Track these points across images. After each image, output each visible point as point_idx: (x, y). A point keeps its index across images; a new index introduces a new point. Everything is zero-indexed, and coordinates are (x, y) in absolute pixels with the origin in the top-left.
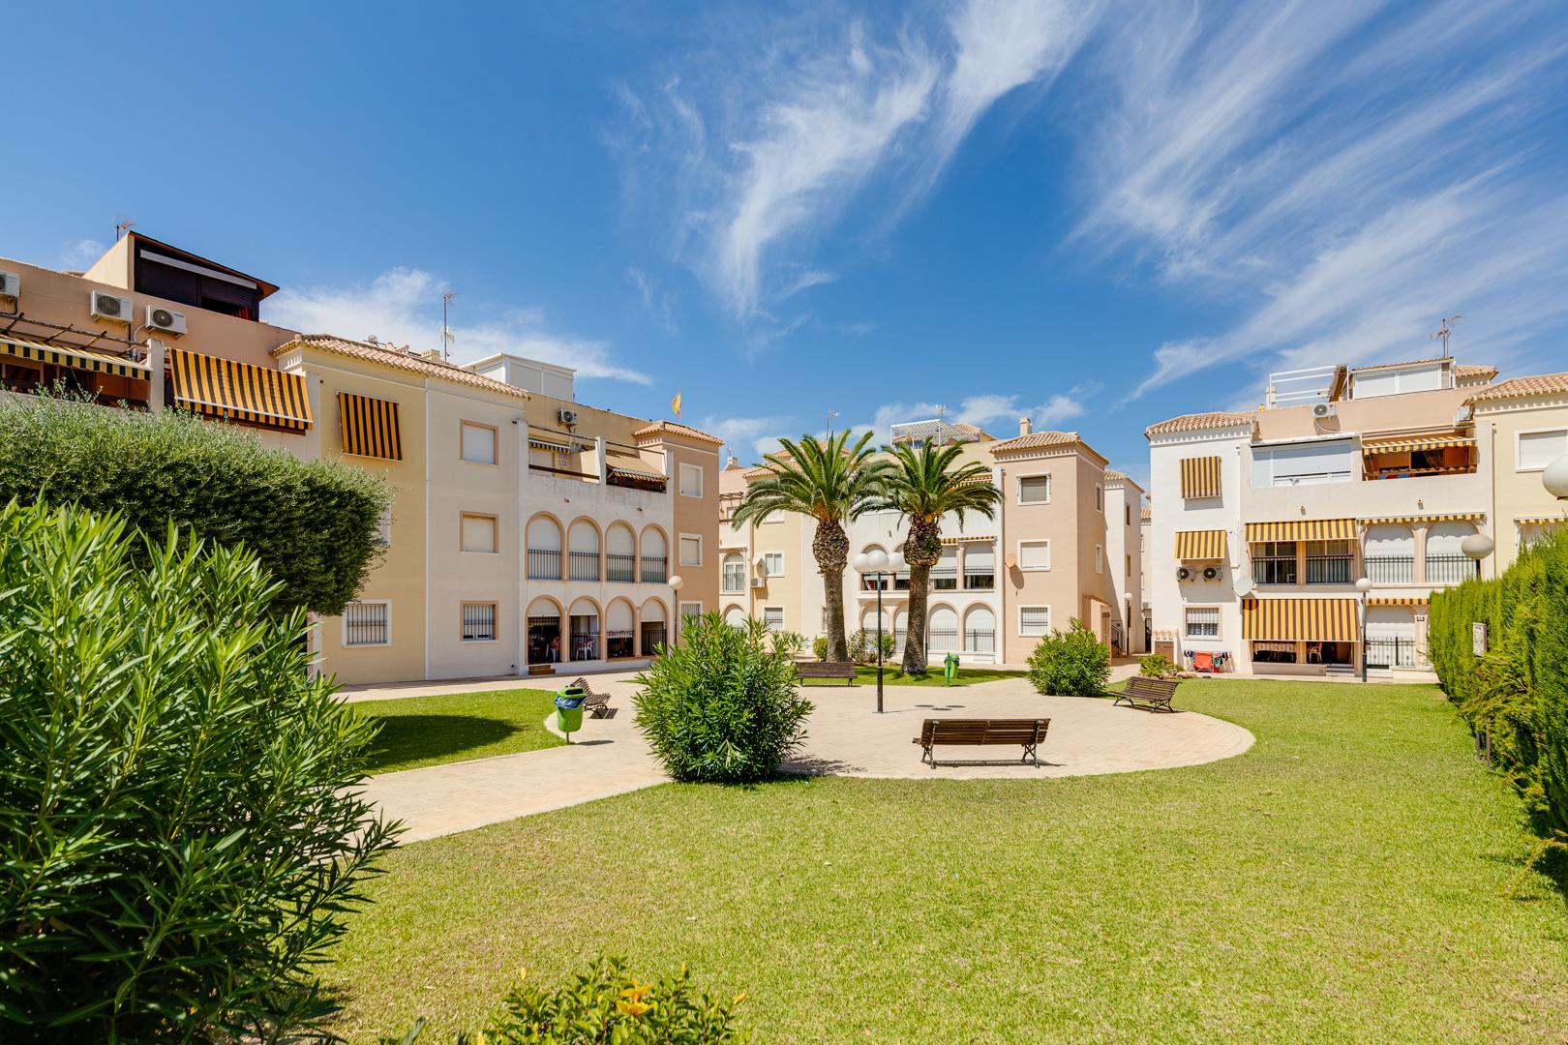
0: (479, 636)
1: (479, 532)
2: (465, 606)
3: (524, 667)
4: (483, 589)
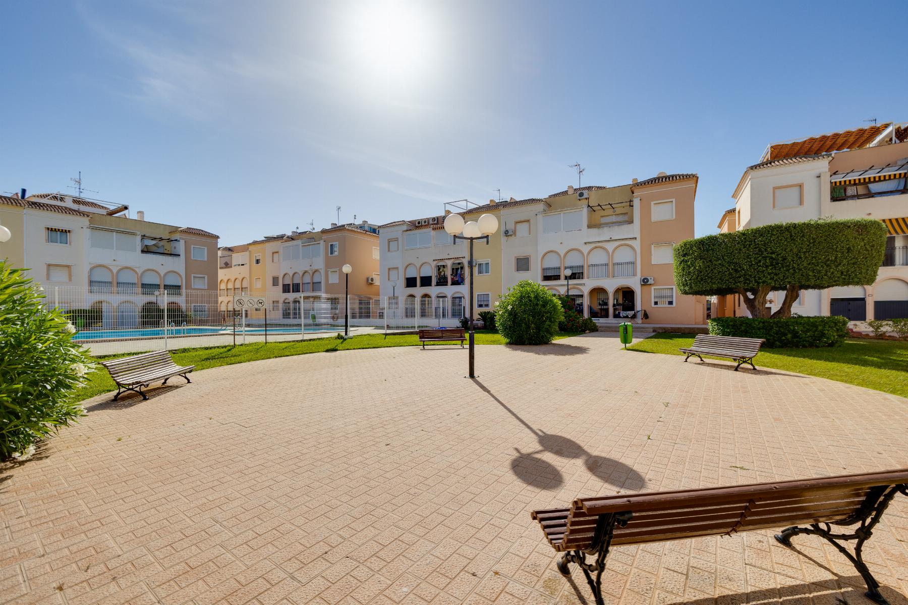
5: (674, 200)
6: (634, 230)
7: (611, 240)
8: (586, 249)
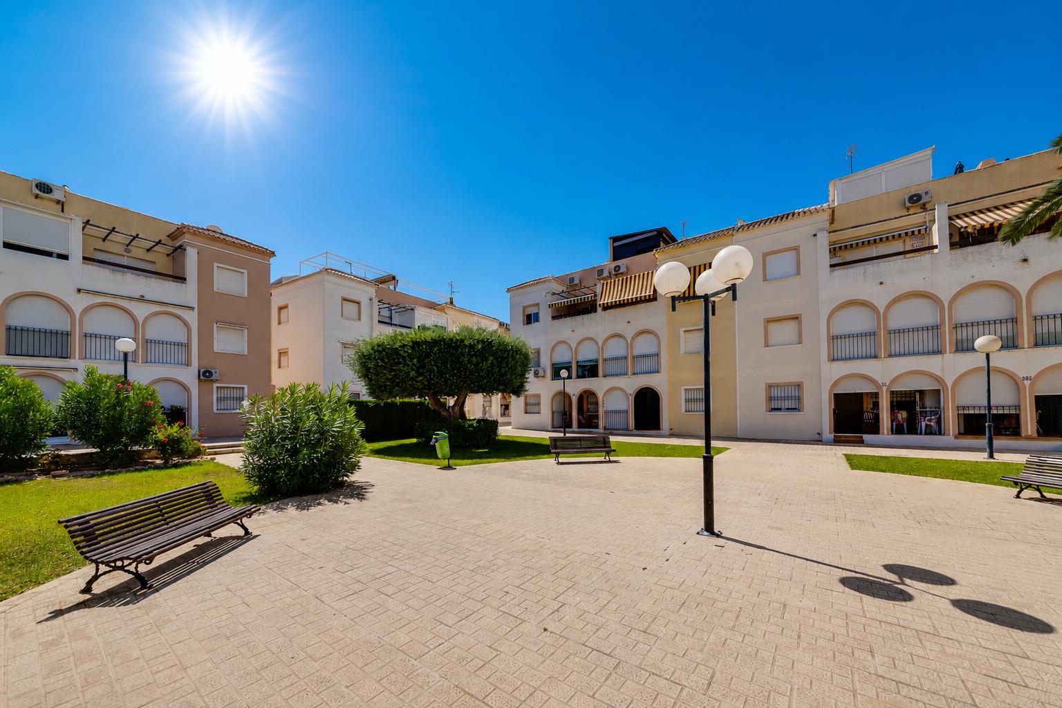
0: (787, 409)
1: (785, 332)
2: (770, 387)
3: (828, 434)
4: (786, 374)
5: (246, 272)
6: (188, 293)
7: (142, 299)
8: (78, 304)
